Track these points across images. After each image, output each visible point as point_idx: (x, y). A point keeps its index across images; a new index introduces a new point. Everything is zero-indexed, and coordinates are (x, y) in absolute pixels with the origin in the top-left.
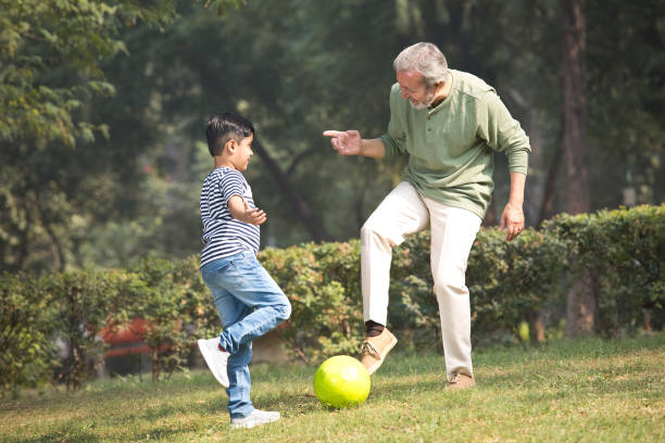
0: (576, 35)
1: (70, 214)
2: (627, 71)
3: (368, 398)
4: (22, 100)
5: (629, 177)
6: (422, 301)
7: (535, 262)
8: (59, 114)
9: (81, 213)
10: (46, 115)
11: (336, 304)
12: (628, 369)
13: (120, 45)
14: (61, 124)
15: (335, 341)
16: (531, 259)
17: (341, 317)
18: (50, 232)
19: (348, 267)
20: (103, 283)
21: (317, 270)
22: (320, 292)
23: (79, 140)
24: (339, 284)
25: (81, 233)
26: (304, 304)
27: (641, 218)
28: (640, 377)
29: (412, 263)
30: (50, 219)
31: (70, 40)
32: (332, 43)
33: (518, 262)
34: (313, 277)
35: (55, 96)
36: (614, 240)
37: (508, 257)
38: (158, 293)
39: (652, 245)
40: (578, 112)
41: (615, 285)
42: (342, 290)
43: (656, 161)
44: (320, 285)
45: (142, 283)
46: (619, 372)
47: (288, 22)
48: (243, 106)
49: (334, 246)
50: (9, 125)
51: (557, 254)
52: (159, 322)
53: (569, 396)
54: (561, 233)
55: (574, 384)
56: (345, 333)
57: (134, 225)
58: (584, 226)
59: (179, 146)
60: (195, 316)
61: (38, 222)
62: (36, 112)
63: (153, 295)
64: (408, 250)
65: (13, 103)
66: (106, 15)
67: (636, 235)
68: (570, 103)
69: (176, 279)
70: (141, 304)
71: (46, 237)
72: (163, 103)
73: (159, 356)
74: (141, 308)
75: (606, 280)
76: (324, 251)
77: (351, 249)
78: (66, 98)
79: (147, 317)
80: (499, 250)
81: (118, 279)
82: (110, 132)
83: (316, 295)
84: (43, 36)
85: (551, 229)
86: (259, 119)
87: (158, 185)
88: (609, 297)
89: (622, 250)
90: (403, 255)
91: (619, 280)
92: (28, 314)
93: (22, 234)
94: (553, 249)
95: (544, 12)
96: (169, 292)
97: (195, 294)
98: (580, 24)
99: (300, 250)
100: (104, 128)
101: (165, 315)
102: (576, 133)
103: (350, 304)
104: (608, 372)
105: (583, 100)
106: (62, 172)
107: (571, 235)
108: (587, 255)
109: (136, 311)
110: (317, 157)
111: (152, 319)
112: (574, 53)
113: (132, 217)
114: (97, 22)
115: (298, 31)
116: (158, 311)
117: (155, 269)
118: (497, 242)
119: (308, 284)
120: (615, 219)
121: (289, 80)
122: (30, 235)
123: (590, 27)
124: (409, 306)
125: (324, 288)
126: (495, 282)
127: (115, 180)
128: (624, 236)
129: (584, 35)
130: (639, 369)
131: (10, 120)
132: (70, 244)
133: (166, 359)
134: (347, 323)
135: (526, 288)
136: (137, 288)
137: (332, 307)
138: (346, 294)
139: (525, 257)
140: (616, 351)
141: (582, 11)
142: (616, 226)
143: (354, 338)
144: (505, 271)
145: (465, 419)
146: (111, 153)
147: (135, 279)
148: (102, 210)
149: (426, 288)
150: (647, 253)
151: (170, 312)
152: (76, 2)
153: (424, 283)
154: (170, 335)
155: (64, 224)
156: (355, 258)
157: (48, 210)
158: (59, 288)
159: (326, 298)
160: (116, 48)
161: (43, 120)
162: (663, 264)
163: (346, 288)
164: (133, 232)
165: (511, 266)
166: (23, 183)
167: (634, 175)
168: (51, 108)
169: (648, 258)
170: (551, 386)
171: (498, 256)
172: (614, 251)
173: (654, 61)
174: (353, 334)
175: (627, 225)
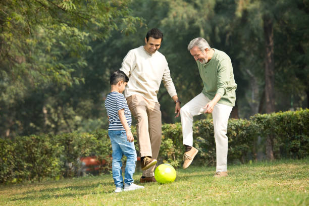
0: (270, 47)
1: (75, 116)
2: (290, 62)
3: (175, 180)
4: (52, 68)
5: (292, 104)
6: (203, 147)
7: (247, 132)
8: (66, 74)
9: (79, 115)
10: (61, 75)
11: (169, 148)
12: (276, 170)
13: (90, 48)
14: (67, 78)
15: (169, 162)
16: (245, 131)
17: (172, 153)
18: (67, 122)
19: (174, 133)
20: (80, 138)
21: (162, 134)
22: (163, 143)
23: (74, 84)
24: (171, 140)
25: (79, 123)
27: (288, 116)
28: (280, 172)
29: (200, 132)
30: (67, 117)
31: (70, 46)
33: (241, 132)
35: (64, 67)
36: (278, 124)
37: (237, 130)
38: (101, 142)
39: (292, 126)
40: (271, 77)
41: (279, 143)
42: (172, 142)
43: (303, 98)
45: (95, 139)
46: (272, 171)
49: (169, 125)
50: (47, 78)
51: (255, 129)
52: (101, 154)
53: (251, 179)
54: (257, 121)
55: (254, 176)
56: (173, 159)
57: (99, 120)
58: (266, 118)
61: (62, 119)
62: (58, 73)
63: (99, 143)
64: (198, 127)
65: (48, 70)
66: (85, 36)
67: (286, 122)
68: (267, 73)
70: (95, 146)
71: (65, 124)
73: (101, 166)
74: (94, 148)
75: (276, 140)
76: (165, 127)
77: (176, 126)
78: (69, 68)
79: (97, 151)
80: (233, 127)
81: (86, 137)
84: (60, 44)
85: (253, 119)
88: (277, 147)
89: (280, 128)
90: (196, 129)
91: (281, 140)
92: (51, 150)
93: (56, 123)
94: (254, 127)
95: (259, 39)
96: (105, 142)
98: (272, 43)
100: (83, 79)
101: (103, 151)
102: (270, 85)
103: (175, 148)
104: (268, 172)
105: (272, 73)
106: (71, 99)
107: (261, 122)
108: (267, 130)
109: (92, 149)
111: (99, 152)
112: (269, 55)
113: (98, 117)
114: (81, 39)
116: (101, 149)
117: (100, 133)
118: (232, 124)
120: (278, 116)
122: (59, 124)
123: (276, 44)
125: (165, 141)
127: (91, 102)
128: (281, 123)
129: (273, 48)
130: (280, 170)
131: (48, 76)
132: (74, 127)
133: (104, 168)
134: (174, 155)
135: (244, 142)
136: (93, 140)
137: (168, 149)
138: (174, 144)
139: (243, 130)
140: (273, 164)
141: (273, 39)
142: (278, 119)
143: (177, 161)
144: (235, 135)
145: (210, 187)
146: (90, 92)
147: (93, 137)
148: (86, 114)
149: (204, 142)
150: (290, 129)
151: (106, 150)
152: (73, 32)
153: (204, 140)
154: (105, 158)
155: (72, 119)
156: (178, 130)
157: (66, 114)
158: (63, 140)
159: (166, 145)
160: (88, 49)
161: (60, 77)
162: (296, 134)
163: (174, 141)
164: (99, 123)
165: (238, 133)
166: (57, 103)
167: (294, 103)
168: (63, 72)
169: (290, 131)
170: (245, 176)
171: (233, 130)
172: (277, 128)
173: (300, 58)
174: (176, 159)
175: (282, 118)
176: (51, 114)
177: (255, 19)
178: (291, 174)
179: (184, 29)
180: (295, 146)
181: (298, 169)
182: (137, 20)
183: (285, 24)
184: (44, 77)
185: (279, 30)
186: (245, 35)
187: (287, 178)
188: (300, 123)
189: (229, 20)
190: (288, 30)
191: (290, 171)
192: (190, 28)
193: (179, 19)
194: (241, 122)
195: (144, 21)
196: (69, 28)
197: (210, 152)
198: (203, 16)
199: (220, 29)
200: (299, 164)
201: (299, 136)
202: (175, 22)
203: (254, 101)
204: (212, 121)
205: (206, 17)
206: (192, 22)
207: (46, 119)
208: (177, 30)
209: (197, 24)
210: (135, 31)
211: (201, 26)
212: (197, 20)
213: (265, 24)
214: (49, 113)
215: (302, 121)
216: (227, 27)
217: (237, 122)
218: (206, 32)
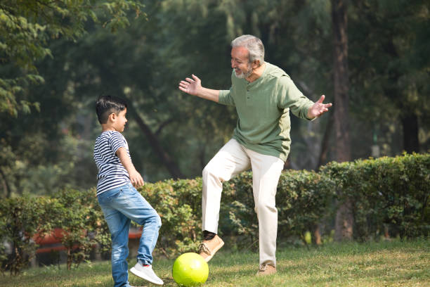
0: (342, 47)
1: (14, 160)
2: (374, 70)
3: (207, 281)
5: (375, 138)
6: (242, 217)
7: (316, 193)
8: (7, 95)
9: (21, 159)
11: (186, 219)
12: (374, 263)
13: (48, 51)
14: (9, 101)
15: (186, 243)
16: (312, 191)
17: (190, 228)
18: (1, 172)
19: (195, 195)
20: (35, 205)
21: (174, 197)
22: (176, 212)
23: (21, 113)
24: (189, 206)
26: (167, 220)
27: (383, 165)
28: (382, 268)
29: (236, 193)
31: (15, 48)
32: (185, 50)
33: (304, 193)
34: (172, 202)
35: (5, 84)
36: (366, 179)
37: (298, 190)
38: (71, 212)
39: (390, 183)
40: (343, 96)
41: (366, 208)
42: (191, 210)
43: (392, 128)
44: (177, 206)
45: (61, 205)
46: (369, 264)
47: (157, 36)
48: (127, 90)
49: (186, 181)
51: (329, 188)
52: (72, 230)
53: (337, 280)
54: (332, 174)
55: (339, 272)
56: (192, 238)
57: (56, 167)
58: (347, 169)
59: (85, 116)
60: (95, 227)
63: (68, 213)
64: (233, 185)
66: (39, 31)
67: (379, 176)
68: (338, 90)
69: (83, 202)
70: (60, 219)
72: (76, 88)
73: (71, 253)
74: (60, 221)
75: (361, 204)
76: (179, 185)
77: (197, 184)
78: (12, 85)
79: (64, 227)
80: (292, 185)
81: (46, 203)
82: (41, 107)
83: (174, 213)
85: (326, 171)
86: (138, 99)
87: (72, 141)
88: (362, 216)
89: (370, 185)
90: (230, 188)
91: (369, 205)
94: (326, 184)
95: (321, 32)
96: (78, 211)
97: (95, 212)
98: (344, 39)
99: (164, 184)
100: (37, 105)
101: (75, 226)
102: (342, 110)
103: (196, 220)
104: (361, 264)
105: (346, 89)
106: (9, 133)
107: (338, 175)
108: (348, 189)
109: (56, 223)
110: (175, 124)
111: (67, 228)
112: (340, 58)
113: (55, 162)
114: (33, 36)
115: (163, 42)
116: (71, 223)
117: (69, 196)
118: (291, 180)
119: (169, 206)
120: (366, 165)
121: (158, 74)
123: (350, 42)
124: (234, 220)
125: (179, 209)
126: (290, 205)
127: (44, 138)
128: (372, 176)
129: (346, 46)
130: (381, 262)
132: (14, 179)
133: (76, 255)
134: (193, 232)
135: (309, 210)
136: (57, 208)
137: (185, 222)
138: (193, 213)
139: (309, 189)
140: (366, 251)
141: (346, 31)
142: (367, 170)
144: (296, 198)
146: (41, 121)
147: (56, 203)
148: (35, 157)
149: (245, 209)
150: (387, 187)
151: (79, 224)
152: (19, 23)
153: (244, 206)
154: (79, 239)
156: (199, 189)
158: (6, 208)
159: (180, 215)
160: (45, 53)
162: (397, 195)
163: (193, 208)
164: (56, 172)
165: (300, 195)
167: (378, 137)
168: (2, 91)
169: (388, 191)
170: (325, 273)
171: (292, 189)
172: (366, 186)
173: (391, 64)
174: (198, 239)
175: (374, 169)
178: (402, 270)
179: (201, 16)
180: (396, 216)
181: (413, 260)
182: (130, 6)
183: (365, 7)
185: (355, 17)
186: (300, 27)
187: (400, 278)
188: (404, 177)
189: (274, 2)
190: (370, 17)
191: (398, 265)
192: (211, 15)
194: (306, 175)
195: (141, 8)
196: (12, 16)
197: (253, 225)
199: (259, 17)
200: (413, 252)
201: (402, 199)
202: (185, 5)
203: (312, 134)
206: (213, 4)
208: (189, 19)
209: (221, 8)
210: (126, 25)
211: (228, 11)
213: (334, 8)
215: (407, 174)
216: (272, 14)
217: (298, 176)
218: (236, 22)
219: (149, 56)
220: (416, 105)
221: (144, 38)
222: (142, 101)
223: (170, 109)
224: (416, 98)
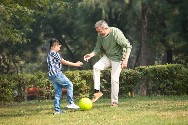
0: (145, 23)
1: (20, 61)
2: (157, 32)
4: (10, 32)
5: (156, 58)
6: (105, 85)
8: (19, 36)
9: (23, 61)
10: (15, 36)
12: (154, 104)
13: (34, 20)
14: (19, 38)
15: (83, 94)
16: (132, 77)
17: (85, 89)
18: (15, 65)
19: (87, 76)
20: (27, 78)
21: (80, 77)
23: (23, 42)
24: (85, 80)
25: (22, 65)
26: (76, 85)
27: (159, 68)
28: (157, 106)
29: (103, 76)
30: (15, 62)
31: (22, 18)
32: (86, 22)
33: (129, 77)
35: (18, 31)
36: (152, 73)
37: (127, 76)
39: (161, 74)
40: (145, 42)
41: (152, 84)
42: (86, 82)
43: (163, 55)
44: (81, 80)
46: (152, 105)
47: (76, 16)
48: (63, 36)
49: (84, 71)
51: (138, 76)
52: (40, 88)
53: (140, 110)
54: (140, 71)
55: (141, 107)
56: (86, 92)
57: (35, 64)
58: (145, 69)
59: (47, 45)
60: (49, 87)
61: (12, 62)
62: (13, 35)
63: (39, 81)
64: (102, 73)
65: (8, 33)
66: (31, 12)
67: (157, 72)
68: (143, 39)
69: (45, 77)
70: (36, 83)
71: (14, 66)
72: (44, 35)
73: (40, 96)
75: (150, 82)
76: (82, 72)
77: (88, 72)
78: (20, 32)
79: (38, 86)
80: (124, 74)
81: (31, 77)
82: (31, 41)
83: (79, 83)
84: (16, 17)
85: (137, 69)
86: (67, 40)
87: (42, 55)
88: (150, 87)
89: (154, 75)
92: (8, 84)
93: (8, 65)
94: (137, 74)
95: (138, 17)
96: (43, 80)
98: (146, 20)
99: (76, 72)
100: (29, 40)
102: (144, 47)
103: (88, 86)
104: (149, 105)
105: (146, 39)
106: (19, 50)
107: (142, 71)
108: (145, 76)
109: (35, 85)
110: (81, 50)
111: (39, 87)
112: (144, 27)
113: (35, 62)
114: (29, 14)
115: (78, 19)
116: (40, 85)
117: (40, 75)
118: (124, 72)
119: (78, 80)
120: (153, 68)
121: (75, 31)
122: (10, 65)
124: (102, 86)
126: (123, 82)
127: (31, 53)
128: (155, 72)
129: (147, 23)
130: (157, 104)
131: (7, 37)
132: (20, 68)
133: (42, 97)
134: (86, 90)
135: (131, 83)
136: (36, 79)
137: (83, 86)
138: (87, 83)
139: (131, 76)
140: (151, 100)
141: (147, 17)
142: (153, 69)
143: (88, 94)
144: (126, 79)
145: (114, 114)
146: (31, 46)
147: (35, 77)
148: (28, 60)
149: (106, 83)
150: (160, 76)
151: (43, 85)
152: (24, 9)
153: (106, 81)
154: (43, 91)
155: (19, 63)
156: (90, 74)
157: (15, 59)
158: (16, 78)
159: (82, 84)
161: (14, 37)
162: (164, 79)
164: (35, 66)
166: (9, 53)
168: (17, 34)
169: (160, 78)
170: (136, 107)
172: (152, 75)
173: (163, 30)
174: (88, 93)
175: (155, 69)
176: (5, 59)
177: (137, 5)
178: (164, 107)
179: (92, 9)
180: (163, 87)
181: (169, 103)
183: (154, 8)
184: (4, 37)
185: (151, 12)
186: (130, 15)
187: (163, 110)
188: (167, 73)
189: (121, 5)
190: (157, 13)
191: (163, 105)
192: (96, 9)
193: (89, 3)
194: (130, 71)
195: (70, 5)
196: (21, 6)
197: (109, 89)
198: (105, 2)
199: (115, 10)
200: (169, 100)
201: (165, 81)
202: (87, 5)
203: (132, 55)
204: (111, 69)
205: (106, 2)
206: (97, 5)
207: (2, 62)
208: (88, 10)
209: (100, 6)
210: (64, 11)
211: (103, 8)
212: (100, 4)
213: (143, 8)
214: (4, 58)
215: (168, 71)
216: (119, 9)
217: (127, 71)
218: (106, 12)
219: (72, 24)
220: (172, 46)
221: (71, 17)
222: (69, 41)
223: (80, 44)
224: (172, 43)
